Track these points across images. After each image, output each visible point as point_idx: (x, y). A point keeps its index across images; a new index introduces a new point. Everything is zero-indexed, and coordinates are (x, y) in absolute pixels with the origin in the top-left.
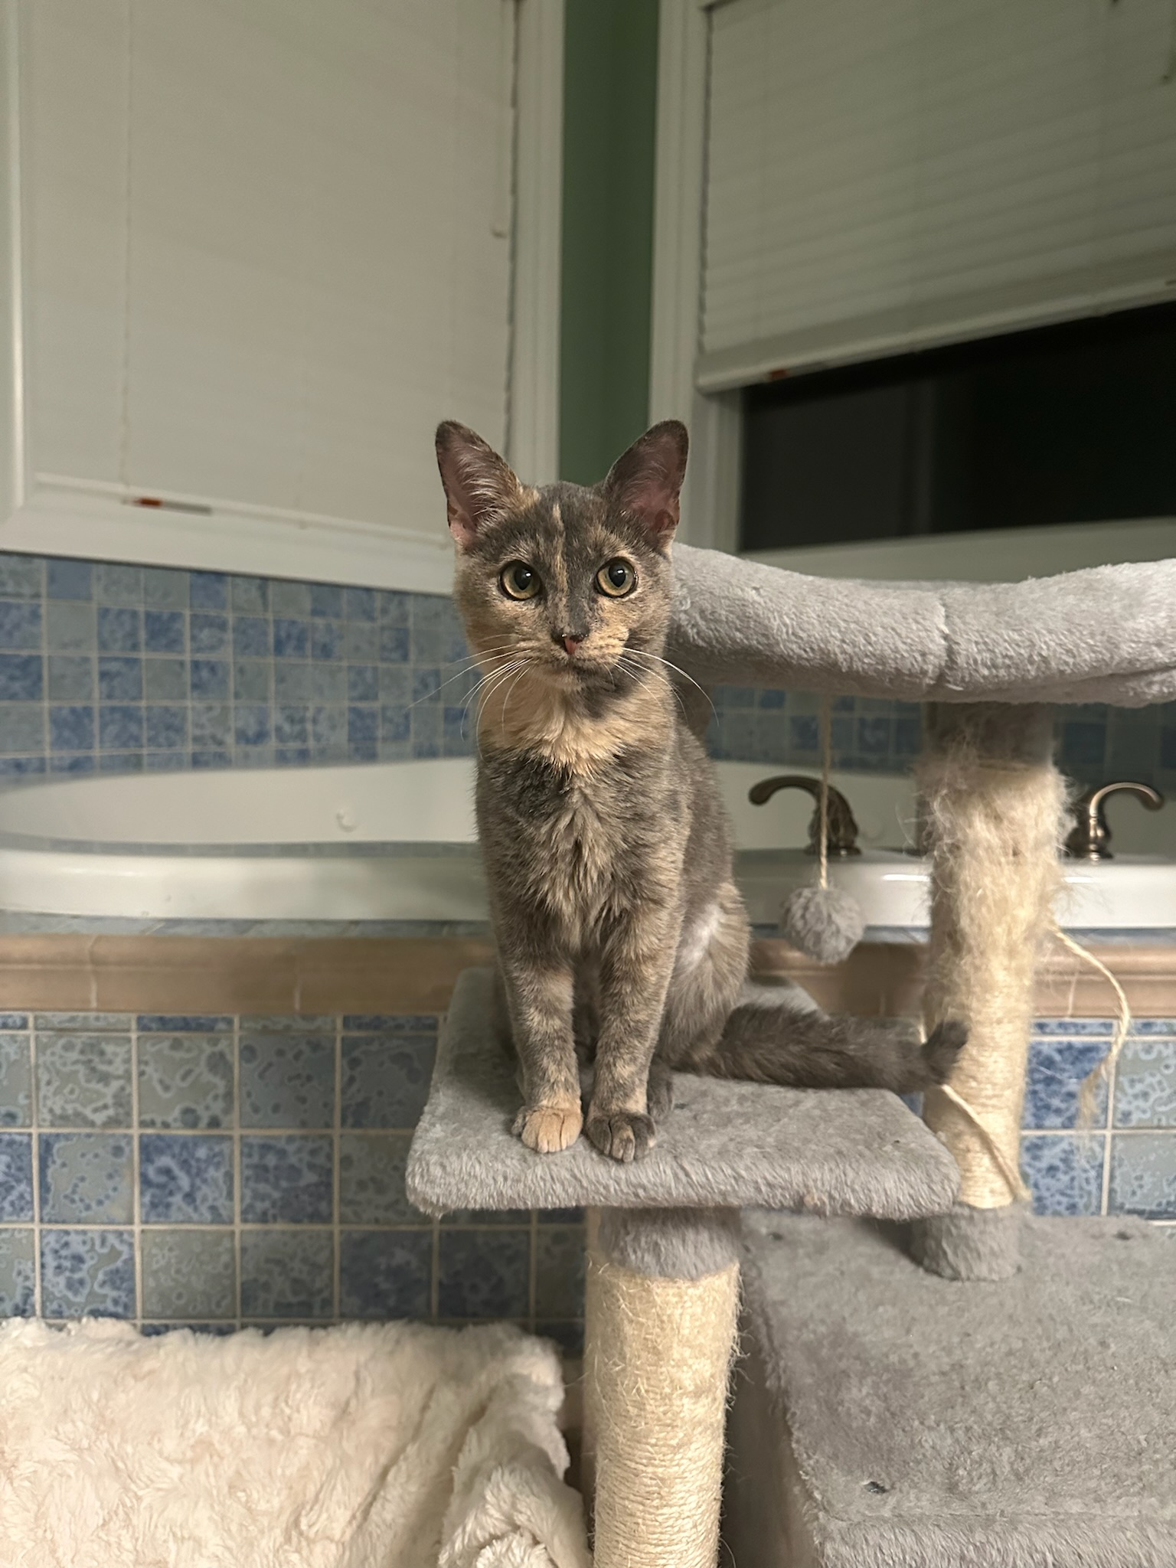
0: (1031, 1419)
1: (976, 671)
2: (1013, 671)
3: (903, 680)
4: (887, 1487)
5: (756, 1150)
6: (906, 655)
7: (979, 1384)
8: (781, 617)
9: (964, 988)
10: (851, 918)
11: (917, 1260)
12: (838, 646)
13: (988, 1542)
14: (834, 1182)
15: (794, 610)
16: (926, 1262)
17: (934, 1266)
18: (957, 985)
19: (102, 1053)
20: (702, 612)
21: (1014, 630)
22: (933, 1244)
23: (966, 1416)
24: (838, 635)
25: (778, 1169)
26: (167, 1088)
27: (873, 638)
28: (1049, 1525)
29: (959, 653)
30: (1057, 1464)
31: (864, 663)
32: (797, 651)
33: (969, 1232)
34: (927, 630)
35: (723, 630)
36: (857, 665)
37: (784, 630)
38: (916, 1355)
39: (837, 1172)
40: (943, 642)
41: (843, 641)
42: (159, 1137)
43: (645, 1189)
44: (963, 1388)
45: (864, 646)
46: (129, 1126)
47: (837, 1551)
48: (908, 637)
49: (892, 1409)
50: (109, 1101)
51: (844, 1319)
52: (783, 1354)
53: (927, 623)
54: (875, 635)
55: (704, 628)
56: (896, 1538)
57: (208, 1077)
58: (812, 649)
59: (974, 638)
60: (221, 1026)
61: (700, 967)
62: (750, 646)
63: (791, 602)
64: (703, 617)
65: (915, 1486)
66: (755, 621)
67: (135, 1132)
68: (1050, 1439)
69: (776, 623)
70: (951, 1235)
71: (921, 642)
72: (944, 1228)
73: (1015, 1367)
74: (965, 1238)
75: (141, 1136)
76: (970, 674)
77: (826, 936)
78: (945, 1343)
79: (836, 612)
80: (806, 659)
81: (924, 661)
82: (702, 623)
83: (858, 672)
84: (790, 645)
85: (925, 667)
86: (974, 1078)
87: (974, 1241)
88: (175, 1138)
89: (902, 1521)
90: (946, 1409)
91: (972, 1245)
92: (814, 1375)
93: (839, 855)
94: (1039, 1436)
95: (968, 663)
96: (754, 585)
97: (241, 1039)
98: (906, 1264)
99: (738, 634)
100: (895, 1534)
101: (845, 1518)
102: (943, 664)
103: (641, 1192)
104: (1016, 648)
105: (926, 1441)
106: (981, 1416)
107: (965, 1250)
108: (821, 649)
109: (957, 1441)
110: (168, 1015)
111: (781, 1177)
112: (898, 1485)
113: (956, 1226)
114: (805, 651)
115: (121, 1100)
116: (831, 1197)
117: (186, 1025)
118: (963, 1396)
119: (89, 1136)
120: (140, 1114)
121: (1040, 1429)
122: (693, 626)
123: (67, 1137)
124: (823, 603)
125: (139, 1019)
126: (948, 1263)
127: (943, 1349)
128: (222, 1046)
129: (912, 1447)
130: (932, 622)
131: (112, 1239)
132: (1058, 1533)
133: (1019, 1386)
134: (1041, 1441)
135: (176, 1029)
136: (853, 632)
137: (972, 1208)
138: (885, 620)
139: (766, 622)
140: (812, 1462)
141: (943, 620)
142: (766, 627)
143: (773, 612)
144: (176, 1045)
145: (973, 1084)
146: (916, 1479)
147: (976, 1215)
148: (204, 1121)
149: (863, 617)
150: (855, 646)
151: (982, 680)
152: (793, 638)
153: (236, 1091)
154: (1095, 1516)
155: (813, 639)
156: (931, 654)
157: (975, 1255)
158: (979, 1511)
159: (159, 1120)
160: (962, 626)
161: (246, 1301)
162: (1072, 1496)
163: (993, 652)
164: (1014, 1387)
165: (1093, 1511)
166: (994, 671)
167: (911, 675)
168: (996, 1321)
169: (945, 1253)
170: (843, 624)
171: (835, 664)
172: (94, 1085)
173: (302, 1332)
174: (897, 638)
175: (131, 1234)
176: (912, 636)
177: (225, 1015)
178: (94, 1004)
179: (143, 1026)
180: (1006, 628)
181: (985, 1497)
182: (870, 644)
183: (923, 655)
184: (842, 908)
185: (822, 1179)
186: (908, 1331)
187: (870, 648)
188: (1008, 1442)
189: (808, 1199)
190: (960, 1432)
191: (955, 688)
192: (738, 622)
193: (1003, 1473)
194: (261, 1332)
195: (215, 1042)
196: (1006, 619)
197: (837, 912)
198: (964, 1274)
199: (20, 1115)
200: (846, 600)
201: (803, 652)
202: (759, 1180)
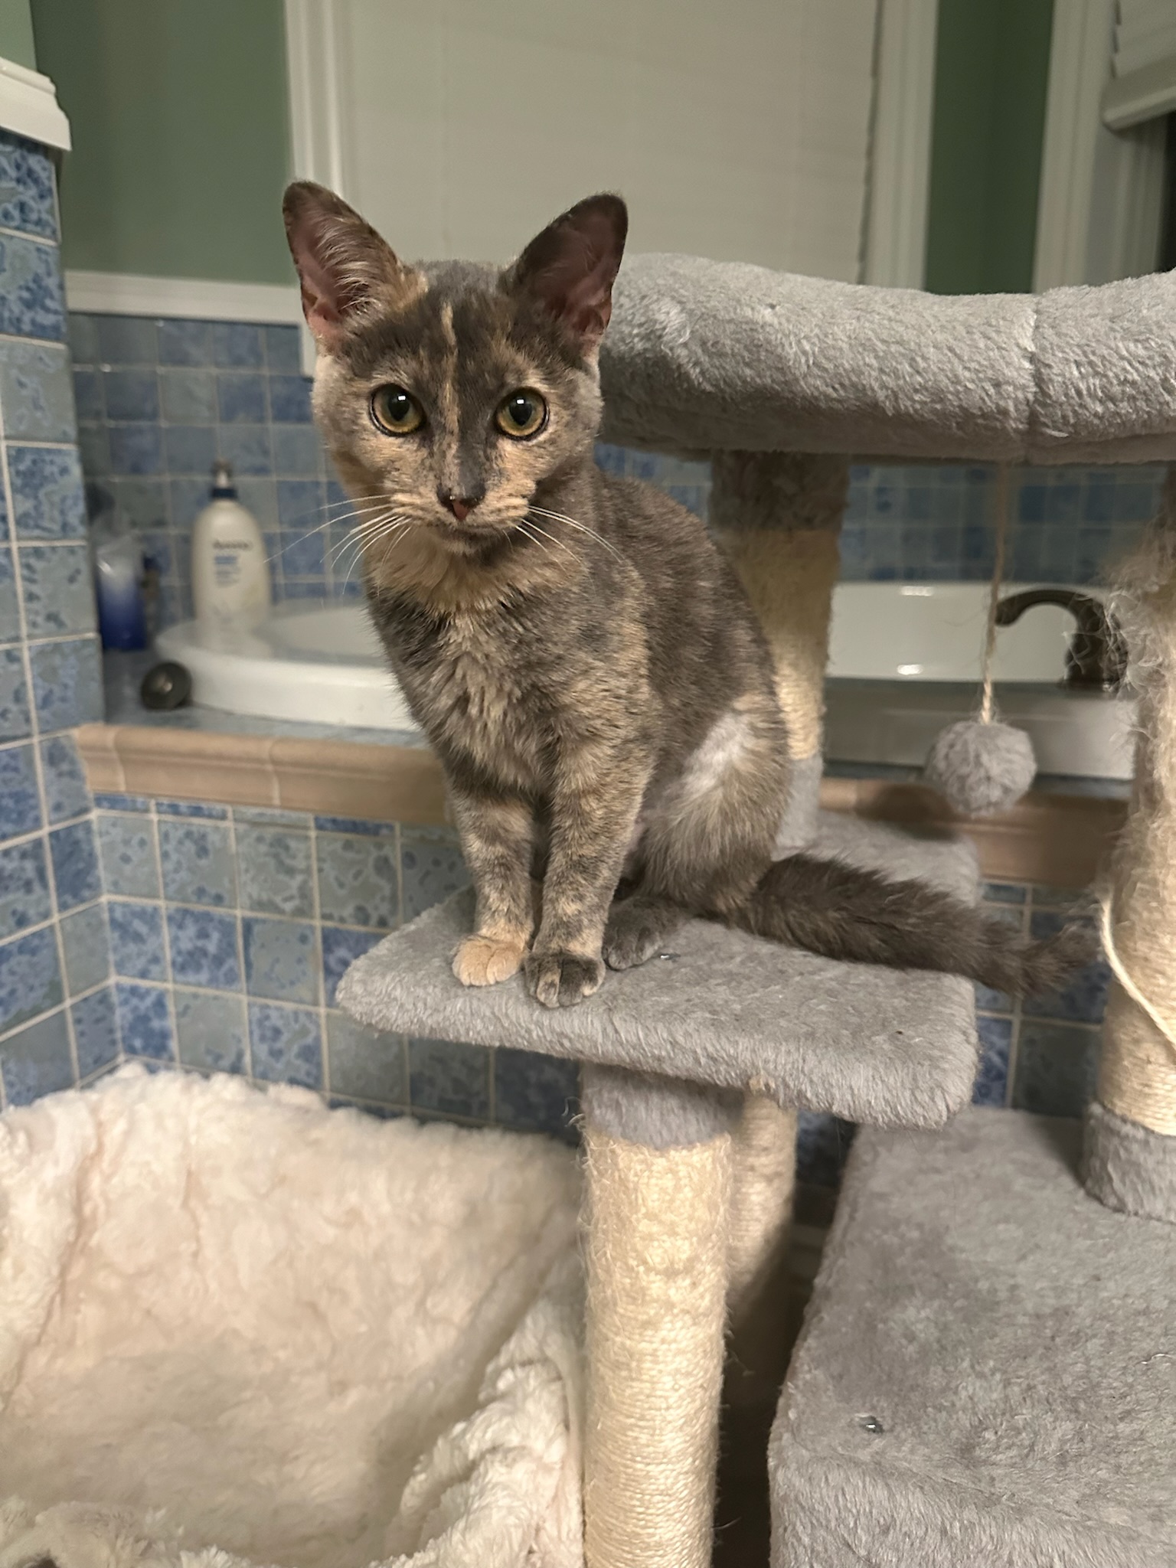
0: (1123, 1396)
1: (1082, 406)
2: (1141, 404)
3: (977, 424)
4: (885, 1427)
5: (708, 1015)
6: (970, 386)
7: (1077, 1338)
8: (799, 342)
9: (1158, 859)
10: (1010, 762)
11: (1080, 1179)
12: (876, 379)
13: (980, 1523)
14: (789, 1066)
15: (817, 331)
16: (1089, 1183)
17: (1097, 1191)
18: (1150, 855)
19: (287, 848)
20: (703, 344)
21: (1137, 341)
22: (1097, 1164)
23: (1038, 1372)
24: (874, 363)
25: (723, 1040)
26: (341, 885)
27: (922, 364)
28: (1068, 1528)
29: (1051, 380)
30: (1124, 1460)
31: (914, 401)
32: (823, 388)
33: (1142, 1159)
34: (999, 348)
35: (729, 365)
36: (905, 404)
37: (803, 360)
38: (1014, 1288)
39: (796, 1056)
40: (1027, 365)
41: (881, 370)
42: (337, 930)
43: (570, 1040)
44: (1053, 1338)
45: (911, 376)
46: (312, 917)
47: (790, 1480)
48: (971, 360)
49: (944, 1342)
50: (294, 891)
51: (947, 1228)
52: (848, 1252)
53: (1001, 339)
54: (924, 358)
55: (707, 365)
56: (864, 1487)
57: (375, 879)
58: (842, 385)
59: (1072, 356)
60: (384, 831)
61: (707, 794)
62: (765, 387)
63: (814, 321)
64: (705, 351)
65: (919, 1434)
66: (767, 350)
67: (318, 923)
68: (1136, 1427)
69: (791, 352)
70: (1119, 1157)
71: (992, 367)
72: (1111, 1148)
73: (1141, 1329)
74: (1137, 1166)
75: (323, 929)
76: (1075, 412)
77: (971, 780)
78: (1061, 1283)
79: (873, 331)
80: (839, 401)
81: (999, 393)
82: (704, 359)
83: (908, 414)
84: (811, 381)
85: (1002, 403)
86: (1163, 973)
87: (1146, 1171)
88: (349, 932)
89: (880, 1470)
90: (1014, 1358)
91: (1144, 1174)
92: (871, 1282)
93: (1101, 690)
94: (1121, 1419)
95: (1066, 395)
96: (770, 301)
97: (403, 846)
98: (1067, 1182)
99: (748, 372)
100: (864, 1482)
101: (810, 1447)
102: (1031, 397)
103: (567, 1044)
104: (1141, 368)
105: (965, 1388)
106: (1057, 1377)
107: (1135, 1179)
108: (854, 385)
109: (1006, 1399)
110: (340, 817)
111: (725, 1050)
112: (898, 1428)
113: (1126, 1149)
114: (833, 388)
115: (304, 893)
116: (786, 1086)
117: (354, 827)
118: (1047, 1348)
119: (280, 922)
120: (322, 905)
121: (1129, 1412)
122: (696, 364)
123: (264, 921)
124: (858, 318)
125: (316, 819)
126: (1114, 1192)
127: (1055, 1289)
128: (387, 851)
129: (944, 1390)
130: (1010, 336)
131: (302, 1018)
132: (1077, 1542)
133: (1131, 1353)
134: (1121, 1426)
135: (346, 830)
136: (894, 357)
137: (1146, 1130)
138: (940, 337)
139: (779, 350)
140: (808, 1377)
141: (1030, 332)
142: (780, 357)
143: (787, 336)
144: (348, 846)
145: (1162, 981)
146: (925, 1428)
147: (1152, 1140)
148: (374, 920)
149: (909, 335)
150: (897, 378)
151: (1096, 421)
152: (815, 371)
153: (400, 894)
154: (1140, 1535)
155: (841, 370)
156: (1008, 383)
157: (1148, 1187)
158: (983, 1486)
159: (336, 915)
160: (1055, 340)
161: (415, 1092)
162: (1120, 1503)
163: (1106, 376)
164: (1125, 1352)
165: (1140, 1529)
166: (1111, 406)
167: (984, 416)
168: (1147, 1271)
169: (1110, 1179)
170: (880, 346)
171: (875, 405)
172: (282, 877)
173: (450, 1129)
174: (956, 361)
175: (318, 1015)
176: (978, 357)
177: (388, 821)
178: (277, 802)
179: (320, 827)
180: (1123, 339)
181: (999, 1472)
182: (918, 372)
183: (997, 385)
184: (998, 748)
185: (775, 1062)
186: (1023, 1257)
187: (919, 379)
188: (1073, 1416)
189: (753, 1082)
190: (1016, 1389)
191: (1056, 433)
192: (746, 354)
193: (1044, 1450)
194: (417, 1122)
195: (380, 846)
196: (1126, 324)
197: (989, 753)
198: (1131, 1206)
199: (226, 896)
200: (891, 313)
201: (830, 390)
202: (699, 1051)
